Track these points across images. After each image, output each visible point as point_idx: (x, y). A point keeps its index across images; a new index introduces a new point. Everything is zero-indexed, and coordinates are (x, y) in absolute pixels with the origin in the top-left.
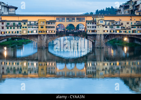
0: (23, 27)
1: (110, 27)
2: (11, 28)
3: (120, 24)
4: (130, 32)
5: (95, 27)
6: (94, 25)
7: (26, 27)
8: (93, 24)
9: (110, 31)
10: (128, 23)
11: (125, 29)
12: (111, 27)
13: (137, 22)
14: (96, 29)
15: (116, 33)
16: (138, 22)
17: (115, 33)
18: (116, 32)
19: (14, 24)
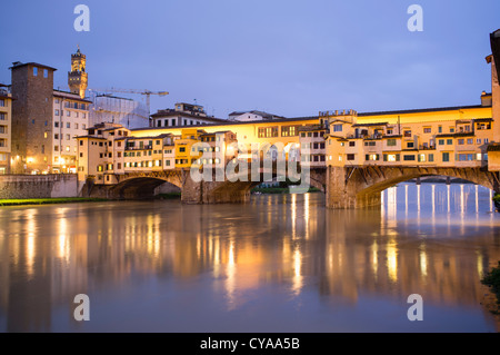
0: (155, 152)
1: (366, 144)
2: (139, 154)
3: (402, 133)
4: (431, 158)
5: (323, 146)
6: (319, 139)
7: (160, 152)
8: (316, 135)
9: (367, 157)
10: (427, 130)
11: (416, 150)
12: (370, 142)
13: (459, 125)
14: (323, 151)
15: (385, 164)
16: (463, 125)
17: (381, 163)
18: (385, 159)
19: (141, 143)
